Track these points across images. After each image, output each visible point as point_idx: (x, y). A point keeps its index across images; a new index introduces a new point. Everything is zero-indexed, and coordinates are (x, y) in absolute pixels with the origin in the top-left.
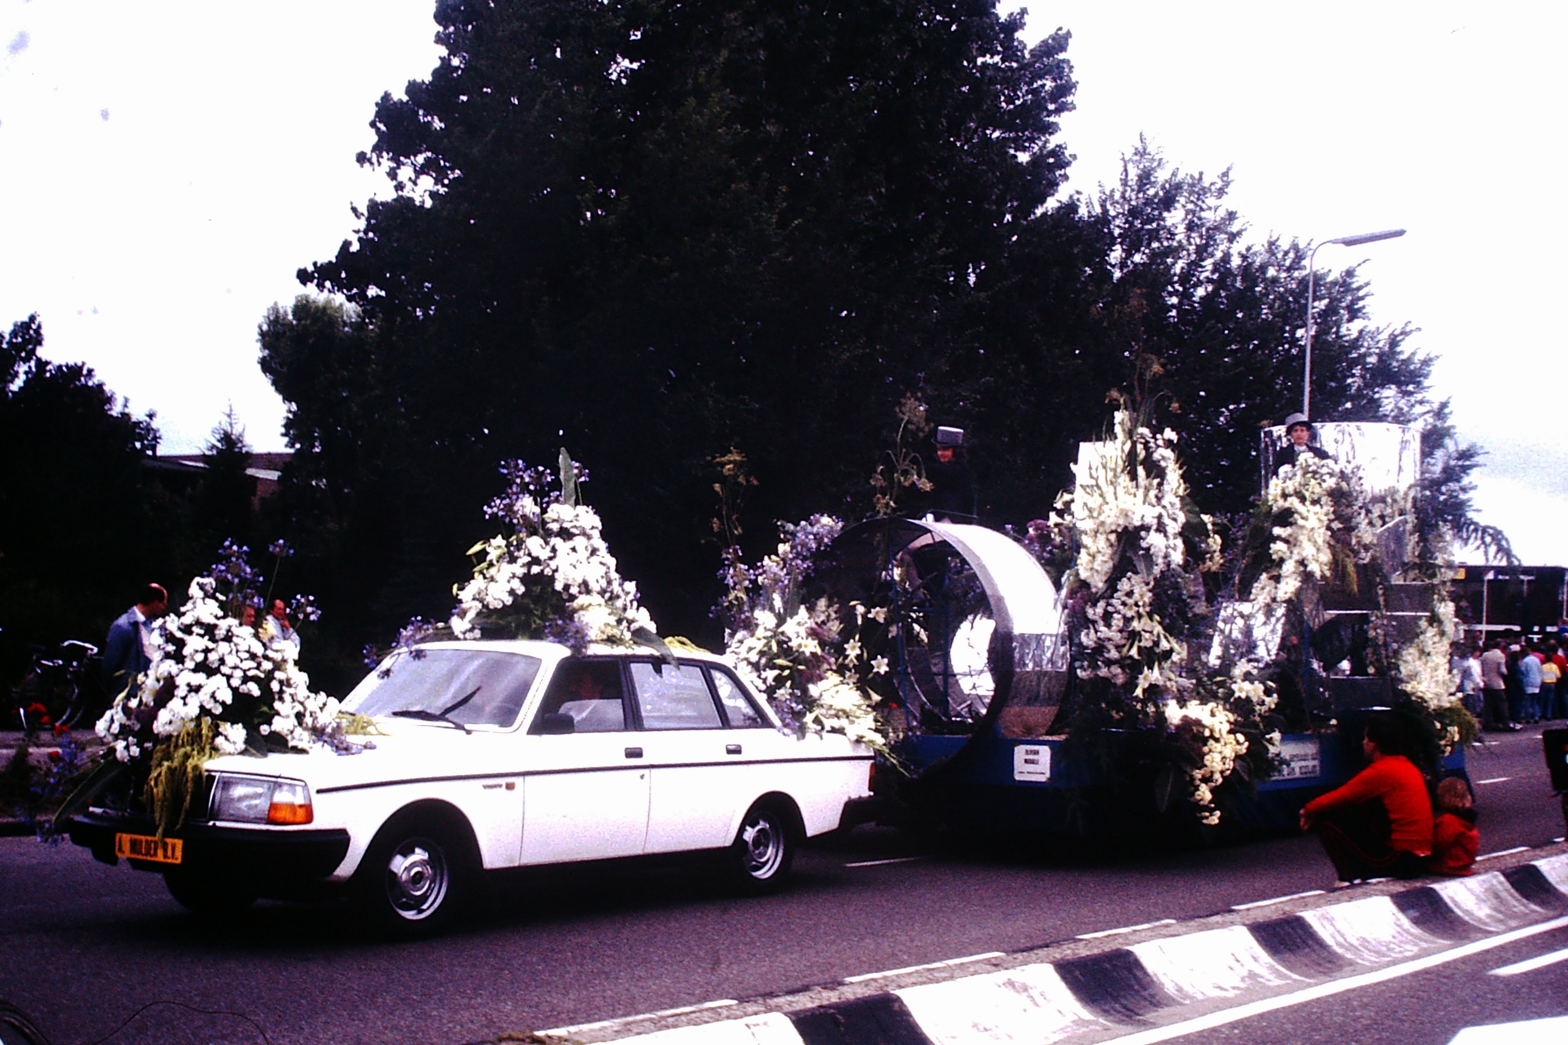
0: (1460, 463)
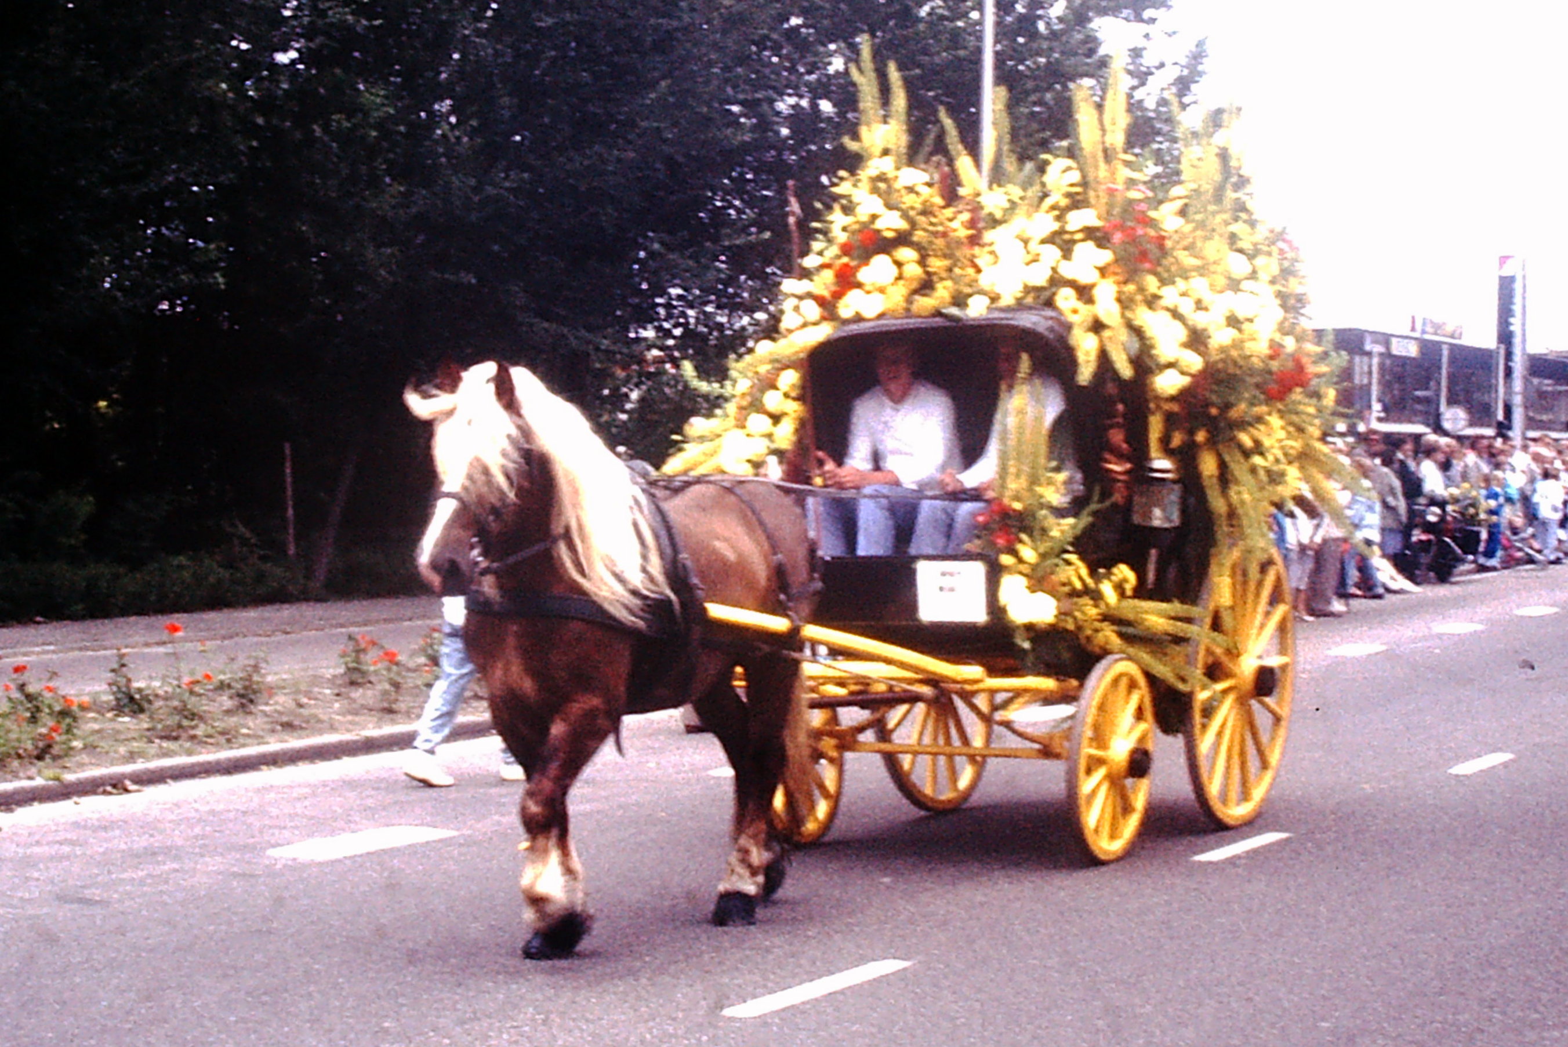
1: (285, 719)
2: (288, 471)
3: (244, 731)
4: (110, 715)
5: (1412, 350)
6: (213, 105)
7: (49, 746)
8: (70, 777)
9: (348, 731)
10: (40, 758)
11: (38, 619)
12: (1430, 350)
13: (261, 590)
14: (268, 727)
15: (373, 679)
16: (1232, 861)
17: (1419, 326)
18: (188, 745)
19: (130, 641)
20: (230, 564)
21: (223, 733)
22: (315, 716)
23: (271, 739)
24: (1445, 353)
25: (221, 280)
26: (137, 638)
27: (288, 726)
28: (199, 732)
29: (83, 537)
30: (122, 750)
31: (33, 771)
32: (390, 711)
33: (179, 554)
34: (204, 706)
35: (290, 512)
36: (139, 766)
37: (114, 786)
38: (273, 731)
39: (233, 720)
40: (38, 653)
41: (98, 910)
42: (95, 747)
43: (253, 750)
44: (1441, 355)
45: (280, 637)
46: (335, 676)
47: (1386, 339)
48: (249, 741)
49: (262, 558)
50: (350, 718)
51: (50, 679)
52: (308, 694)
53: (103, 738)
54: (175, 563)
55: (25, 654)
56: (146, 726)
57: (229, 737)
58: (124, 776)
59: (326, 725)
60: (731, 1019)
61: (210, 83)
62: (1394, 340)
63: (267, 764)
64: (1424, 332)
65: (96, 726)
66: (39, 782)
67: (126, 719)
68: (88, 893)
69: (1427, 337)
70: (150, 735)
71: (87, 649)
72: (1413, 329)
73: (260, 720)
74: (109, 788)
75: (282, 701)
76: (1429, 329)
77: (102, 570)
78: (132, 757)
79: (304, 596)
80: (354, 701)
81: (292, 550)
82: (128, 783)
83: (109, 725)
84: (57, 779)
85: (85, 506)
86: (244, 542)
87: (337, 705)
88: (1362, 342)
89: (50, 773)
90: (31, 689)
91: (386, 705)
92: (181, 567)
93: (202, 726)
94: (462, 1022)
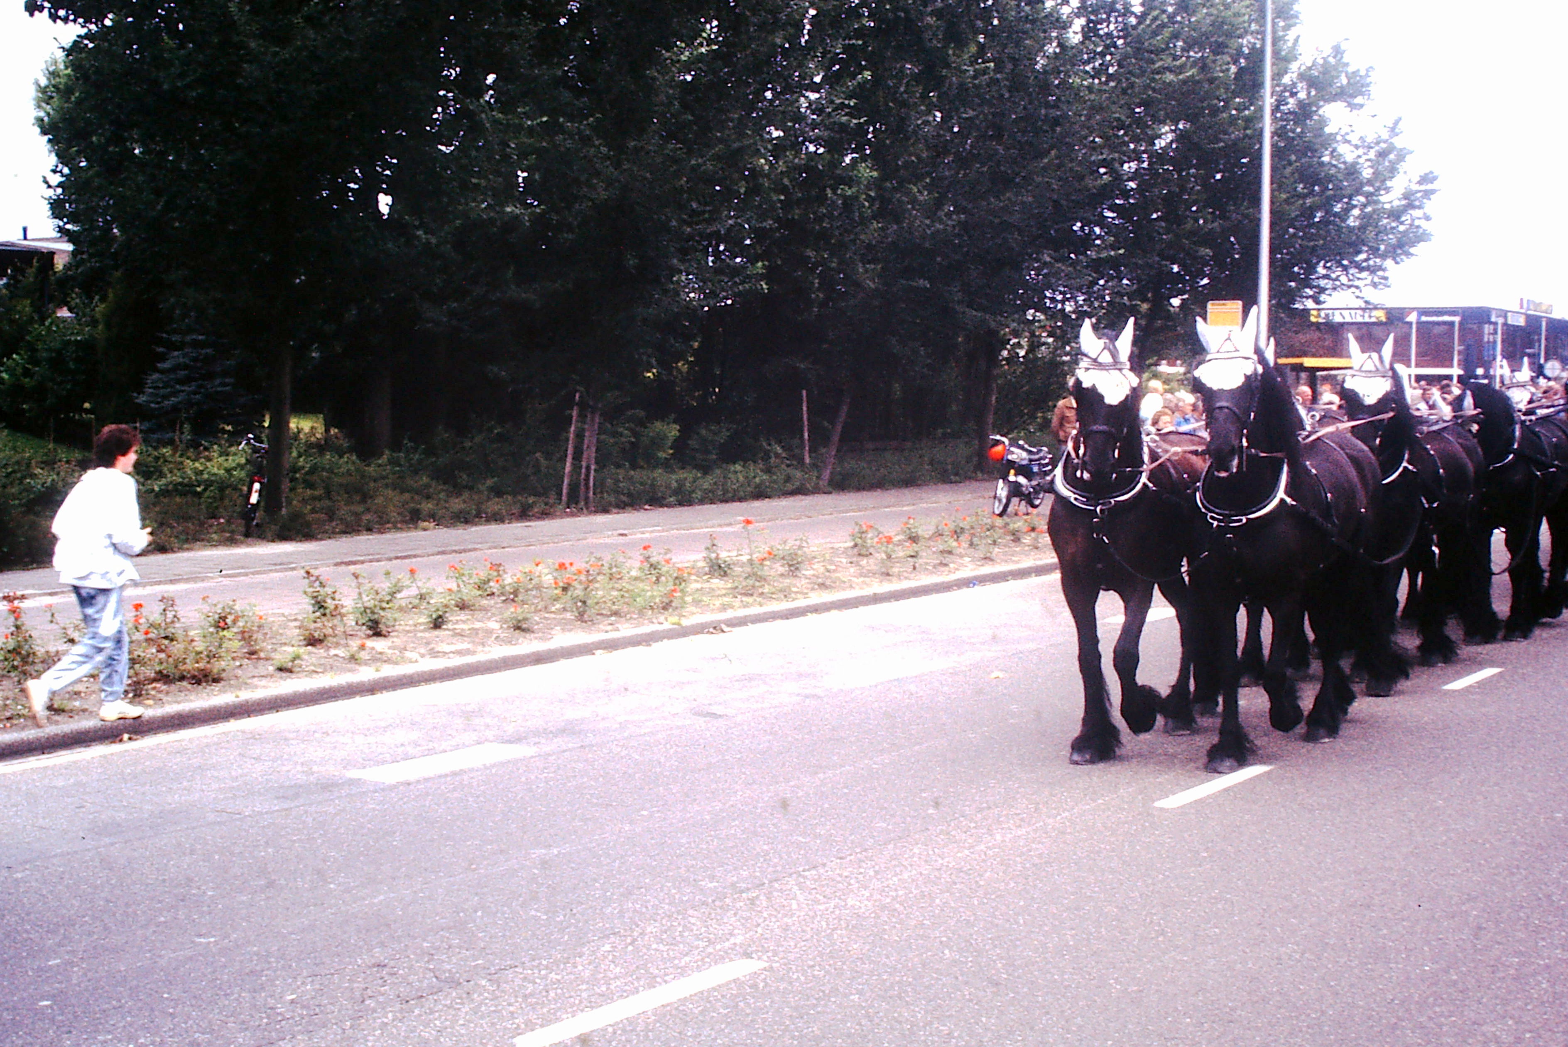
0: (1423, 188)
1: (820, 580)
2: (805, 408)
3: (794, 589)
4: (706, 577)
5: (1521, 322)
6: (756, 173)
7: (671, 601)
8: (685, 622)
9: (862, 588)
10: (665, 608)
11: (647, 507)
12: (1533, 322)
13: (789, 487)
14: (810, 586)
15: (872, 550)
16: (1468, 690)
17: (1525, 306)
18: (758, 599)
19: (710, 523)
20: (768, 471)
21: (781, 591)
22: (839, 578)
23: (812, 594)
24: (1544, 324)
25: (765, 286)
26: (715, 522)
27: (823, 586)
28: (766, 589)
29: (671, 451)
30: (718, 603)
31: (662, 618)
32: (888, 574)
33: (734, 463)
34: (766, 572)
35: (806, 435)
36: (730, 614)
37: (715, 628)
38: (813, 589)
39: (787, 581)
40: (652, 532)
41: (721, 722)
42: (700, 601)
43: (801, 603)
44: (1541, 325)
45: (804, 520)
46: (846, 549)
47: (1504, 314)
48: (799, 596)
49: (788, 466)
50: (862, 579)
51: (666, 554)
52: (831, 562)
53: (703, 594)
54: (733, 469)
55: (643, 533)
56: (729, 586)
57: (786, 593)
58: (720, 622)
59: (847, 584)
60: (1162, 809)
61: (754, 160)
62: (1509, 314)
63: (811, 612)
64: (1528, 309)
65: (699, 586)
66: (667, 626)
67: (717, 581)
68: (715, 709)
69: (1530, 312)
70: (734, 592)
71: (681, 529)
72: (1522, 307)
73: (804, 581)
74: (711, 630)
75: (819, 567)
76: (1532, 307)
77: (687, 475)
78: (724, 608)
79: (816, 490)
80: (863, 568)
81: (807, 460)
82: (724, 627)
83: (706, 585)
84: (679, 624)
85: (673, 431)
86: (777, 456)
87: (852, 570)
88: (1489, 317)
89: (675, 619)
90: (653, 560)
91: (883, 570)
92: (736, 472)
93: (767, 586)
94: (980, 810)
